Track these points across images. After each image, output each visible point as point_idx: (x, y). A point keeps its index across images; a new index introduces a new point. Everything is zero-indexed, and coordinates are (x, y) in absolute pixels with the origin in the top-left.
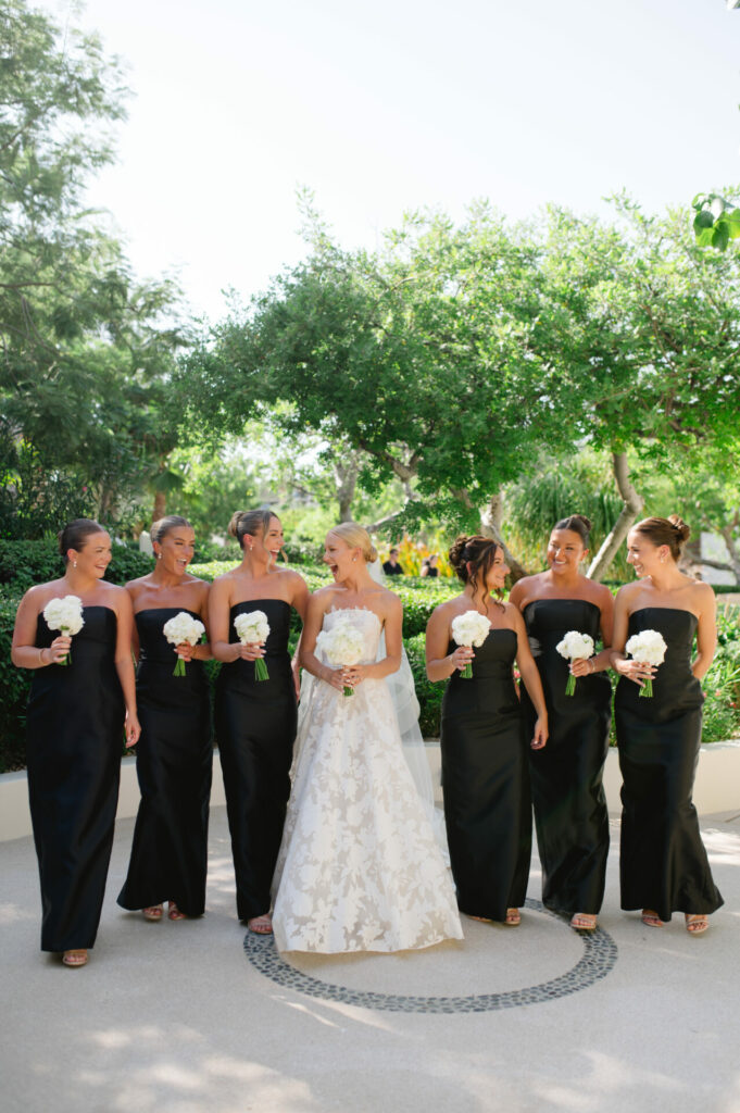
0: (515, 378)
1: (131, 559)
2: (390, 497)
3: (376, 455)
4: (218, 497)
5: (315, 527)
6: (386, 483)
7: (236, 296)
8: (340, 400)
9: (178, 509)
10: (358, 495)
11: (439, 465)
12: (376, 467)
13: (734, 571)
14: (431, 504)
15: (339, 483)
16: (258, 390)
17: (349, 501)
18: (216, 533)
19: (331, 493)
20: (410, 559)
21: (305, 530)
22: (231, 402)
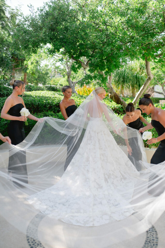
0: (121, 35)
1: (8, 90)
2: (81, 74)
3: (77, 61)
4: (40, 74)
5: (63, 82)
6: (79, 69)
7: (32, 8)
8: (65, 42)
9: (30, 77)
10: (73, 74)
11: (96, 63)
12: (76, 64)
13: (164, 94)
14: (93, 75)
15: (67, 70)
16: (39, 38)
17: (70, 75)
18: (39, 83)
19: (65, 73)
20: (85, 90)
21: (61, 82)
22: (31, 42)
